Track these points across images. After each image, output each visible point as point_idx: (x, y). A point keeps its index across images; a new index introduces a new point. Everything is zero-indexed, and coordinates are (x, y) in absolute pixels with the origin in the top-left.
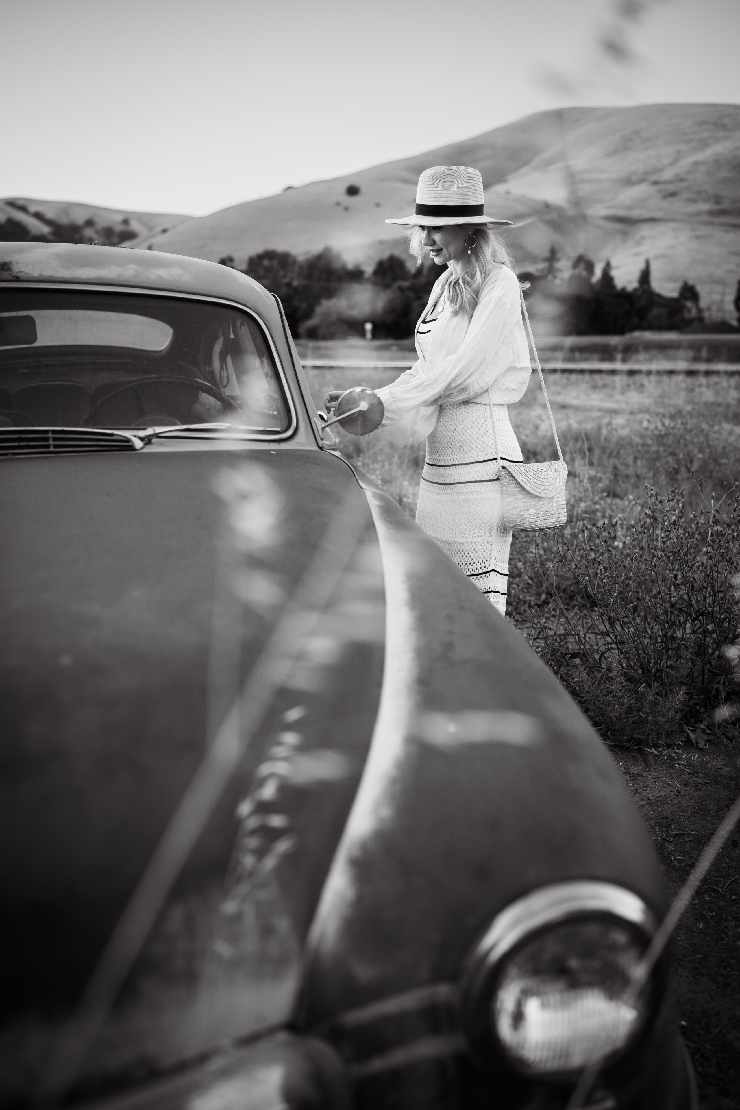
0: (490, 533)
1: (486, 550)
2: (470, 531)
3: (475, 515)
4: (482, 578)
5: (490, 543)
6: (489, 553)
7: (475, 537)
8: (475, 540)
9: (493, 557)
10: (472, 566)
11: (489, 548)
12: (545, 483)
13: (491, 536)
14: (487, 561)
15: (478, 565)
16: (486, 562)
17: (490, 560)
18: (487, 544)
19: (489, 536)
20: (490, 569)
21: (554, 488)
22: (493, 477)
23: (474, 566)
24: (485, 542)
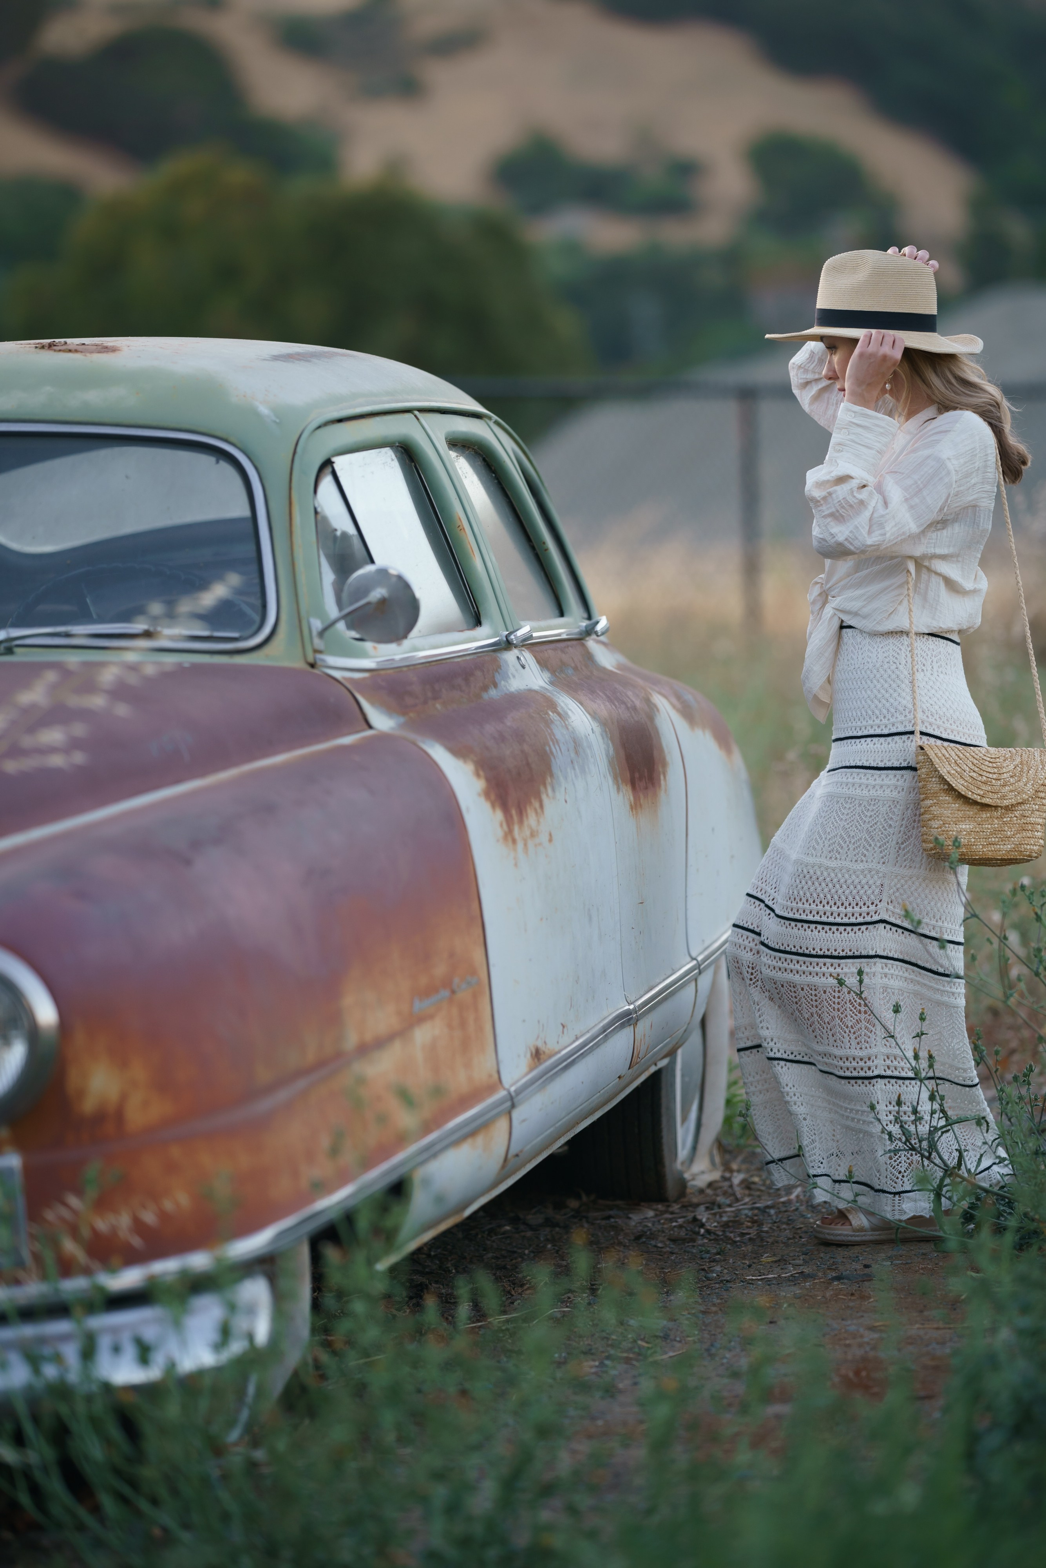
0: (882, 858)
1: (874, 886)
2: (849, 849)
3: (860, 825)
4: (861, 931)
5: (881, 875)
6: (877, 891)
7: (856, 861)
8: (854, 867)
9: (885, 899)
10: (846, 908)
11: (878, 883)
12: (994, 781)
13: (884, 863)
14: (872, 904)
15: (857, 909)
16: (870, 906)
17: (879, 903)
18: (876, 877)
19: (881, 863)
20: (876, 918)
21: (1011, 791)
22: (899, 763)
23: (849, 909)
24: (872, 873)
